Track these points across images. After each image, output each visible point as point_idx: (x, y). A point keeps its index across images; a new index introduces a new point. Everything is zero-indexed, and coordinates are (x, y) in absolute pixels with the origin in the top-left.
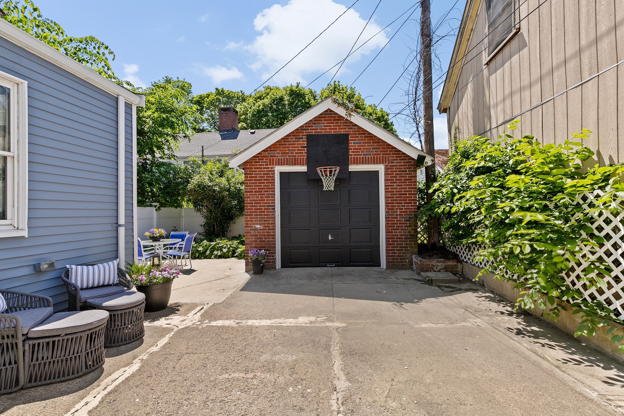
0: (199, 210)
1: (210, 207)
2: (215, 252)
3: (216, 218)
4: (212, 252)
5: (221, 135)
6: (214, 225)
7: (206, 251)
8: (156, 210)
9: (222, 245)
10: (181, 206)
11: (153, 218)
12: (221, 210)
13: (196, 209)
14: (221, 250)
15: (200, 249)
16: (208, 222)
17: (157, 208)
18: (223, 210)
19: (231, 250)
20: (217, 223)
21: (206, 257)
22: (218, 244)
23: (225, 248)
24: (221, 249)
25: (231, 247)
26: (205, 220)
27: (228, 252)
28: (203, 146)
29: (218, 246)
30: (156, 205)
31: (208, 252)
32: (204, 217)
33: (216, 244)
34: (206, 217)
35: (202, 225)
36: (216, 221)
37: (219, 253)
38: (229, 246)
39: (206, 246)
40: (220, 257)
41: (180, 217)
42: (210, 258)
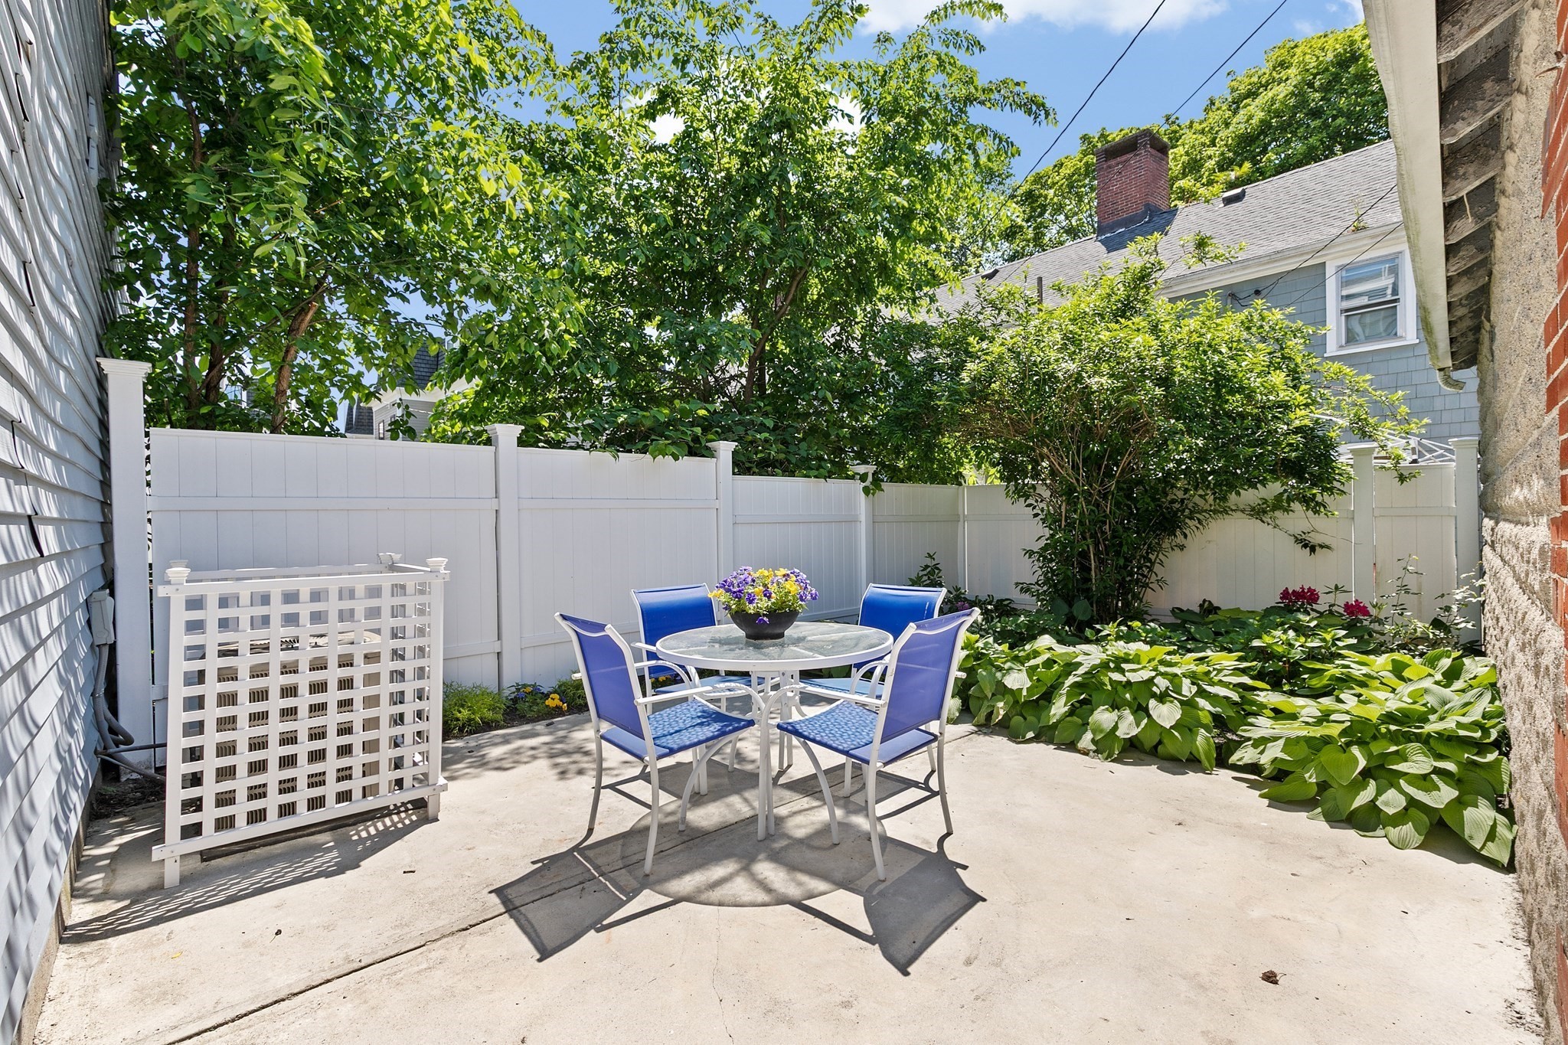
0: (1022, 493)
1: (1067, 472)
2: (1103, 717)
3: (1093, 522)
4: (1081, 708)
5: (1103, 242)
6: (1084, 555)
7: (1048, 697)
8: (866, 490)
9: (1146, 675)
10: (958, 479)
11: (855, 521)
12: (1119, 489)
13: (1012, 488)
14: (1140, 710)
15: (1017, 680)
16: (1059, 541)
17: (868, 483)
18: (1126, 488)
19: (1207, 719)
20: (1096, 545)
21: (1045, 735)
22: (1118, 663)
23: (1162, 698)
24: (1139, 699)
25: (1201, 693)
26: (1047, 532)
27: (1187, 726)
28: (1040, 280)
29: (1116, 676)
30: (866, 474)
31: (1059, 708)
32: (1044, 521)
33: (1105, 666)
34: (1051, 520)
35: (1031, 553)
36: (1093, 536)
37: (1128, 727)
38: (1188, 689)
39: (1049, 663)
40: (1134, 751)
41: (955, 519)
42: (1071, 746)
